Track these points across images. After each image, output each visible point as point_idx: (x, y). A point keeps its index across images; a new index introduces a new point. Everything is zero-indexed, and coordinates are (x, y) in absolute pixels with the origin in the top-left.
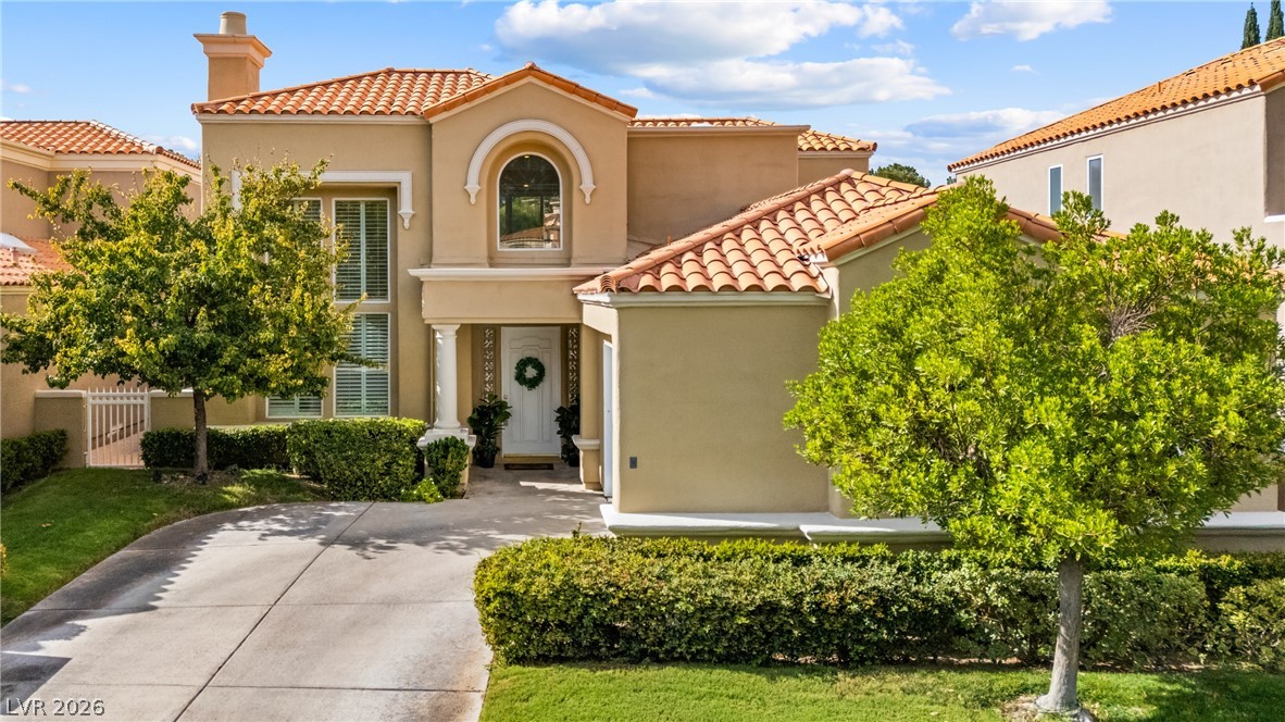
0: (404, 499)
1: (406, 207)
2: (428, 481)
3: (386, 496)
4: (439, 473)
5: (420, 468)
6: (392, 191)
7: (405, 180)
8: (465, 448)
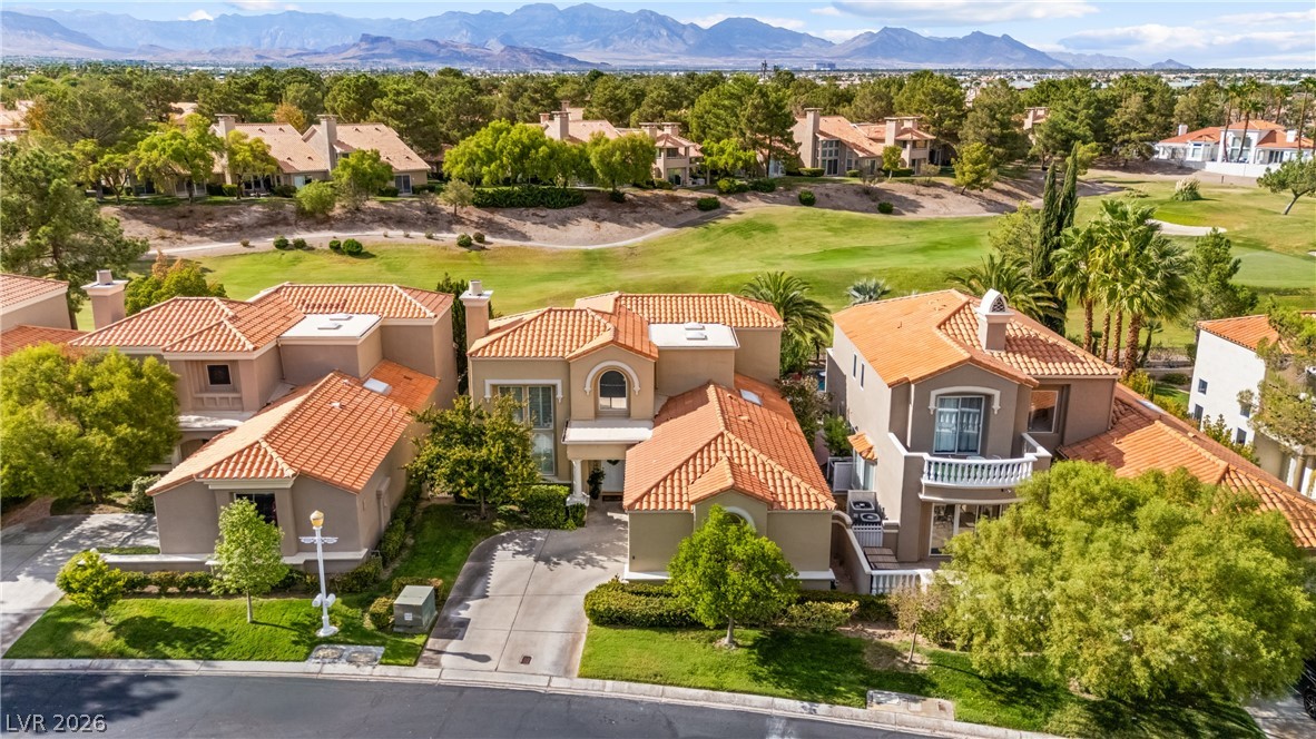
0: (563, 529)
1: (559, 395)
2: (571, 521)
3: (555, 528)
4: (575, 517)
5: (567, 513)
6: (554, 386)
7: (558, 383)
8: (585, 507)
